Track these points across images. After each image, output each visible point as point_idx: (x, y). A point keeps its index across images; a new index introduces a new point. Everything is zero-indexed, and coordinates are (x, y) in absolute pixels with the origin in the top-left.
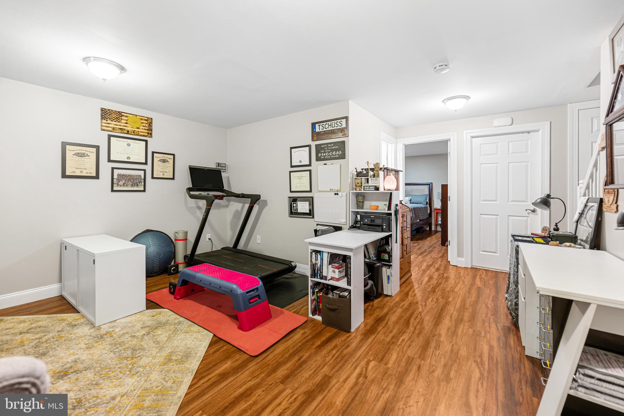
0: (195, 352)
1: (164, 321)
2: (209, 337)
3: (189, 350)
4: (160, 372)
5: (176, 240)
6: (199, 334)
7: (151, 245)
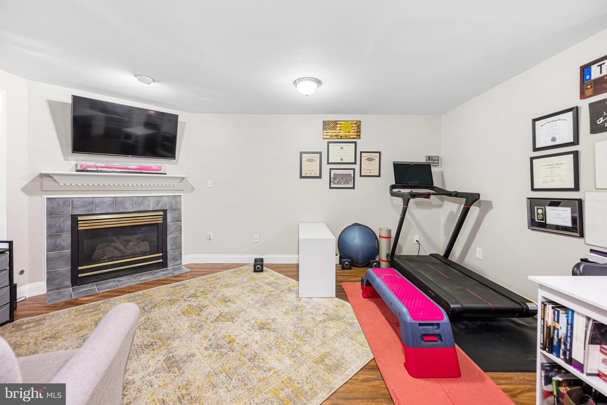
0: (346, 367)
1: (342, 315)
2: (368, 358)
3: (342, 361)
4: (309, 368)
5: (380, 237)
6: (361, 348)
7: (357, 238)
